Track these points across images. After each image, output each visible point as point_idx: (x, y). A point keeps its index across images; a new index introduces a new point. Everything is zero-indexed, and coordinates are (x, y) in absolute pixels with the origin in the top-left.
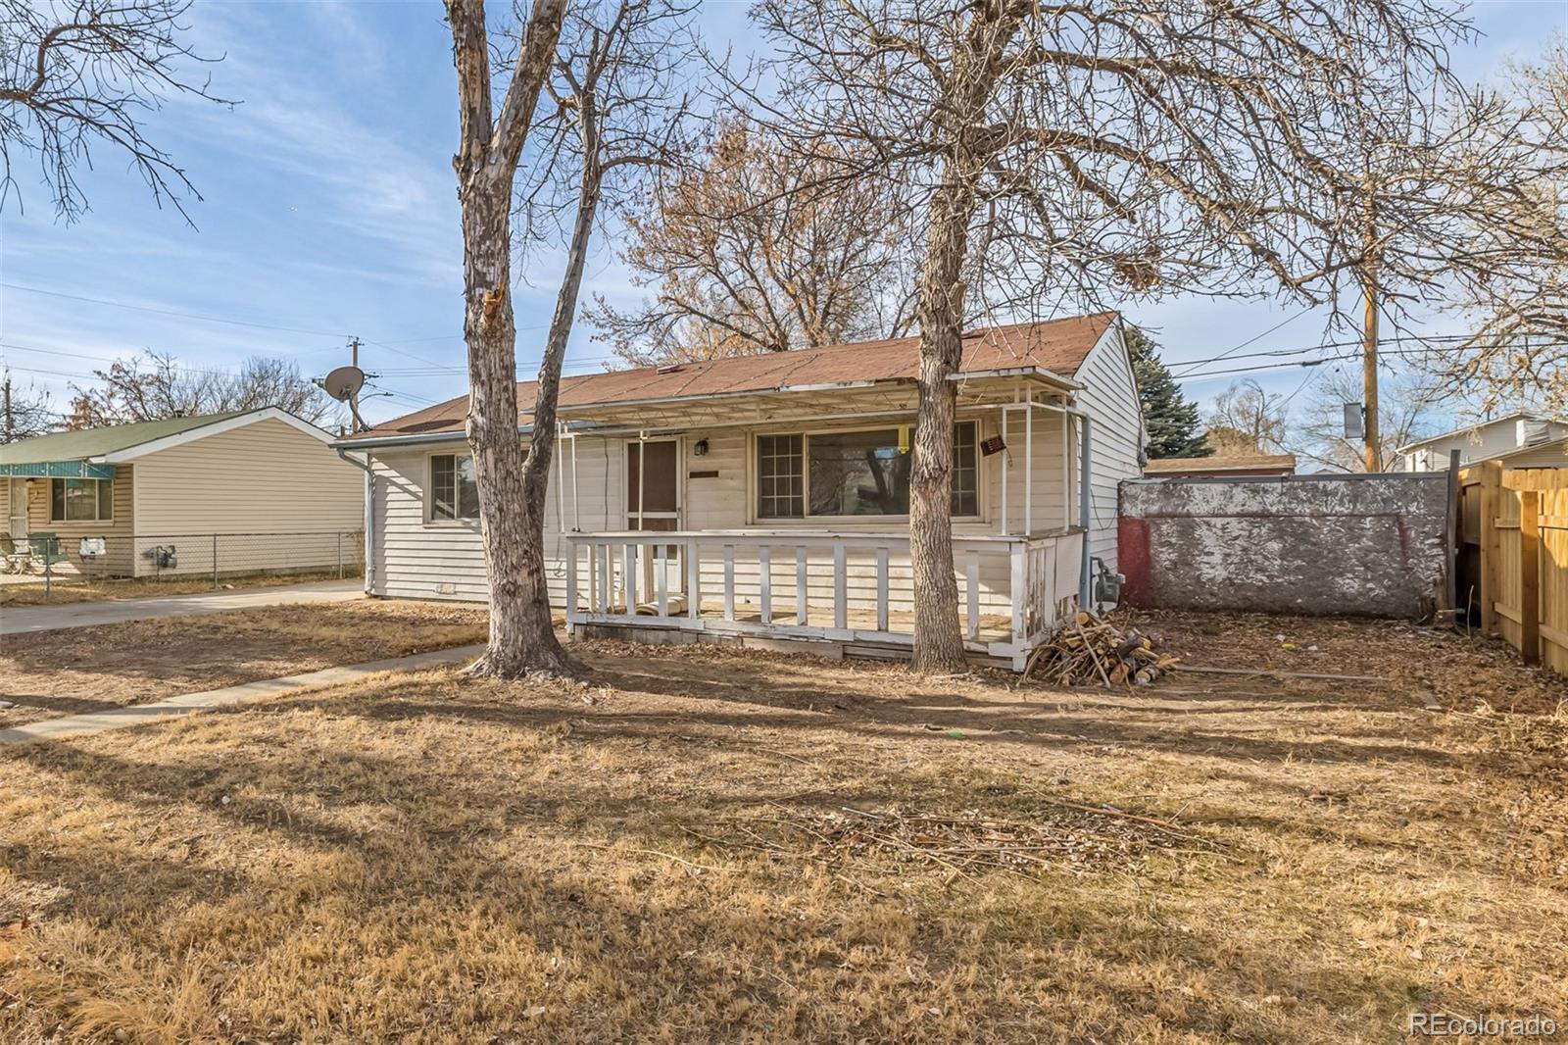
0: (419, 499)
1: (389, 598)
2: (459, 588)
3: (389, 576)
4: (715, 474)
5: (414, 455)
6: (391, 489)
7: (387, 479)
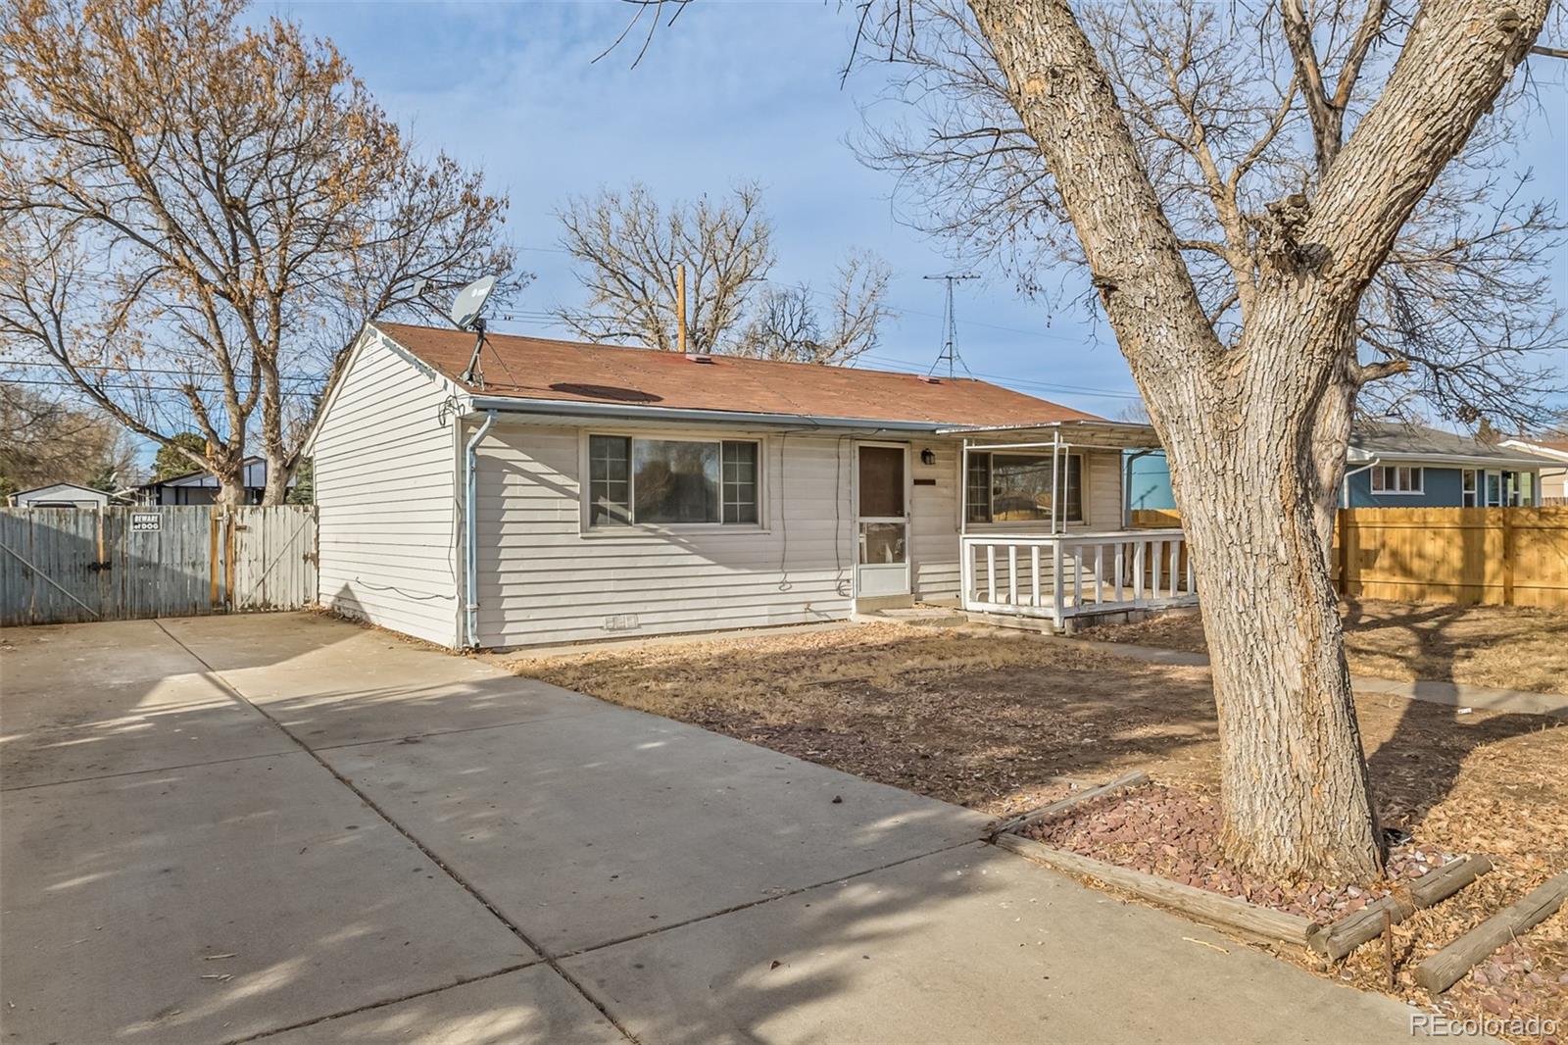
0: (571, 495)
1: (507, 650)
2: (642, 619)
3: (508, 616)
4: (932, 482)
5: (562, 430)
6: (509, 479)
7: (504, 463)
